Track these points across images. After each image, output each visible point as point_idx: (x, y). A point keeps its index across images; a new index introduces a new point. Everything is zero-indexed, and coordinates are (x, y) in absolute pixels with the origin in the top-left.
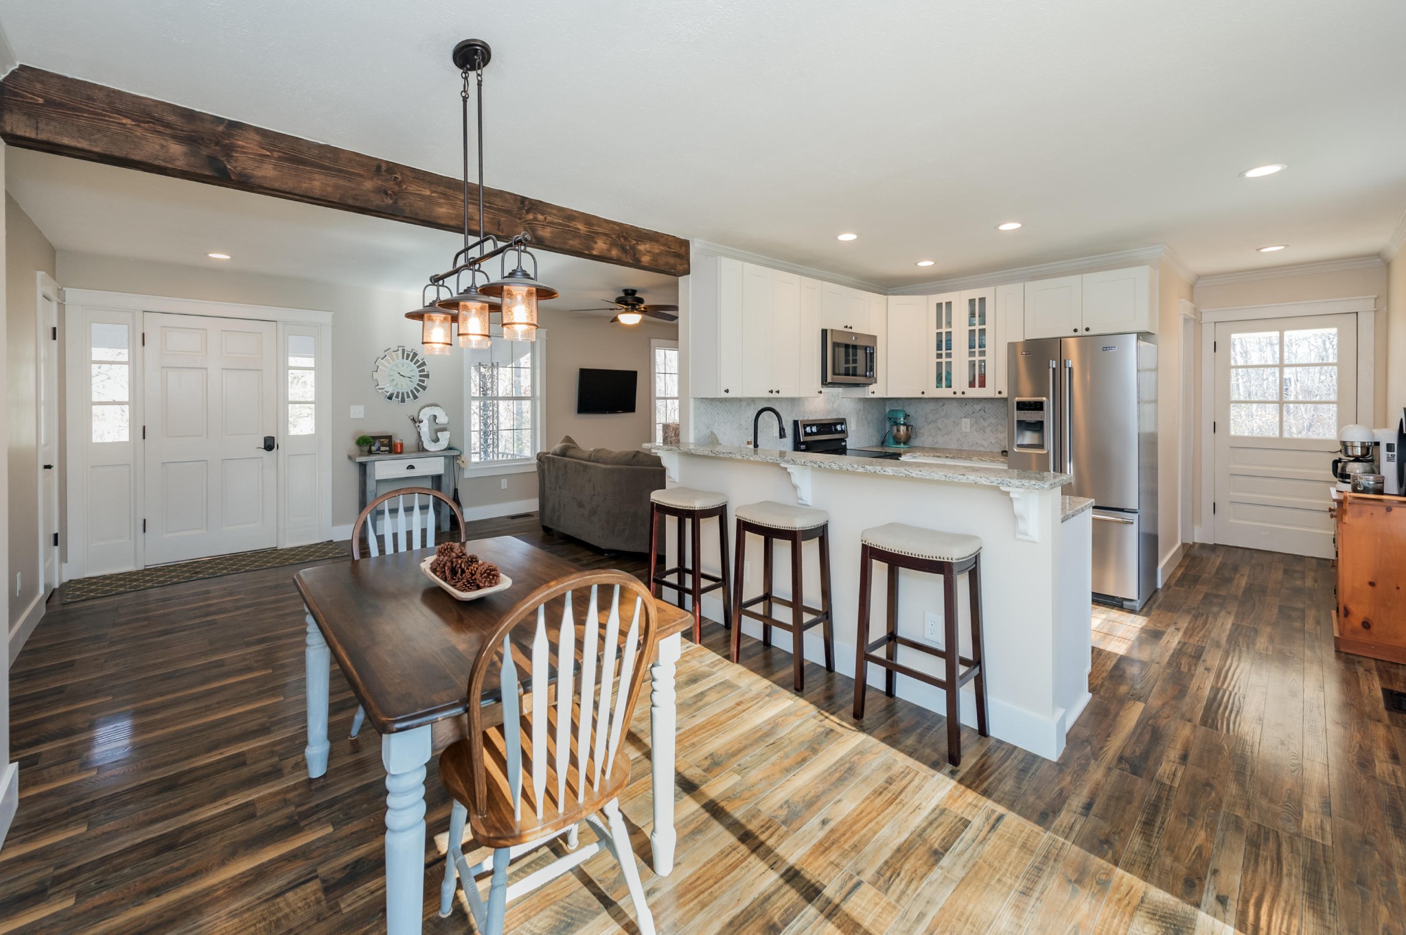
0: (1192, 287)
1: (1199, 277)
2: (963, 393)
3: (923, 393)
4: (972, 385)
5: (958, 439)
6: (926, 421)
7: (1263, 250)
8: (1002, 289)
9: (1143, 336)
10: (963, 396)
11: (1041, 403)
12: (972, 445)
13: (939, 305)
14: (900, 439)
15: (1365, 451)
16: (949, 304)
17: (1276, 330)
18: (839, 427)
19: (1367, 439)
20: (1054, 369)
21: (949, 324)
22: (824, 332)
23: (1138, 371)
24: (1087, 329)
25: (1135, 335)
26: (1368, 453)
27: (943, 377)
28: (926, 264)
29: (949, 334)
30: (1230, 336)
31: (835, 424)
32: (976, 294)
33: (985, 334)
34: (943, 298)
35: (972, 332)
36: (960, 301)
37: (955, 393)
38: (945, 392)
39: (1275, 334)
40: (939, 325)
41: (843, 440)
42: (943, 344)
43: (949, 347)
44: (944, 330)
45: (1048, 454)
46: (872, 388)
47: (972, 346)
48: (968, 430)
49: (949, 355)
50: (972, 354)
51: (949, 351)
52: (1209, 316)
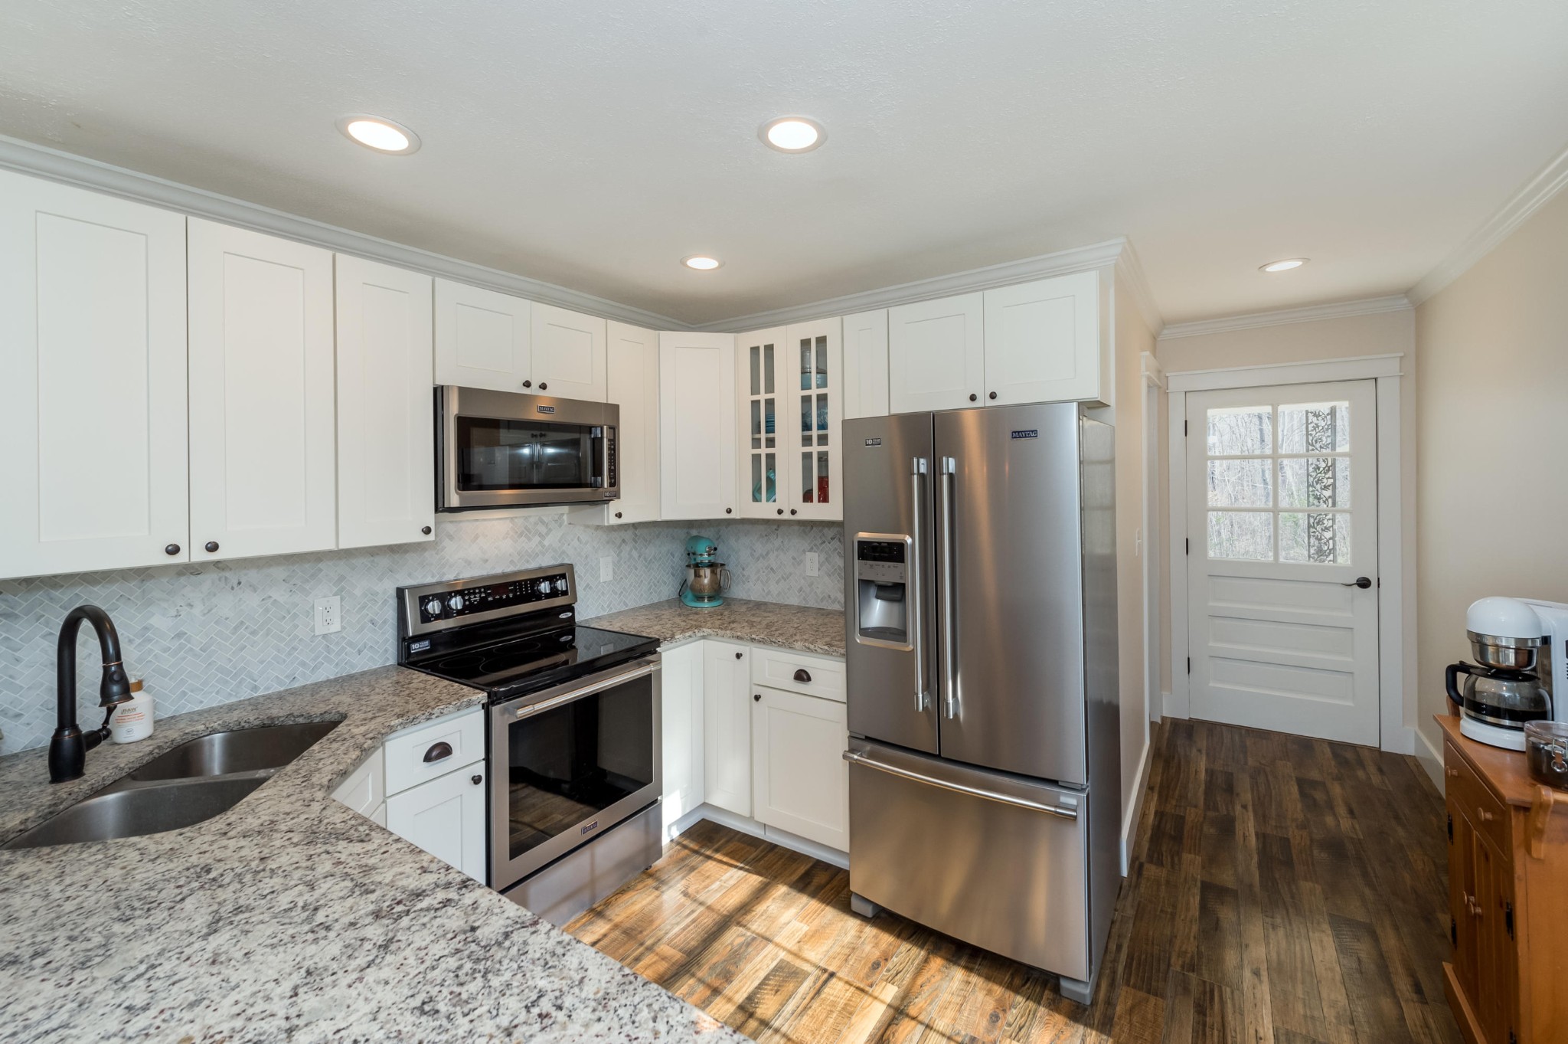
0: (1154, 338)
1: (1164, 323)
2: (793, 512)
3: (729, 511)
4: (807, 497)
5: (800, 590)
6: (752, 555)
7: (1269, 269)
8: (855, 321)
9: (1090, 408)
10: (792, 517)
11: (901, 546)
12: (822, 600)
13: (755, 350)
14: (701, 591)
15: (1524, 658)
16: (769, 348)
17: (1267, 404)
18: (545, 587)
19: (1530, 633)
20: (922, 476)
21: (770, 388)
22: (439, 393)
23: (1080, 463)
24: (993, 396)
25: (1075, 405)
26: (1529, 663)
27: (764, 482)
28: (703, 263)
29: (770, 403)
30: (1206, 412)
31: (536, 581)
32: (811, 329)
33: (826, 406)
34: (760, 338)
35: (806, 400)
36: (786, 340)
37: (780, 512)
38: (765, 510)
39: (1266, 409)
40: (755, 390)
41: (570, 608)
42: (764, 422)
43: (770, 427)
44: (763, 397)
45: (913, 652)
46: (614, 506)
47: (806, 426)
48: (816, 573)
49: (771, 442)
50: (807, 441)
51: (771, 435)
52: (1177, 383)
